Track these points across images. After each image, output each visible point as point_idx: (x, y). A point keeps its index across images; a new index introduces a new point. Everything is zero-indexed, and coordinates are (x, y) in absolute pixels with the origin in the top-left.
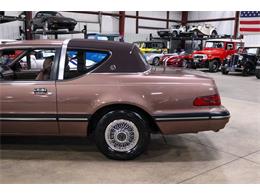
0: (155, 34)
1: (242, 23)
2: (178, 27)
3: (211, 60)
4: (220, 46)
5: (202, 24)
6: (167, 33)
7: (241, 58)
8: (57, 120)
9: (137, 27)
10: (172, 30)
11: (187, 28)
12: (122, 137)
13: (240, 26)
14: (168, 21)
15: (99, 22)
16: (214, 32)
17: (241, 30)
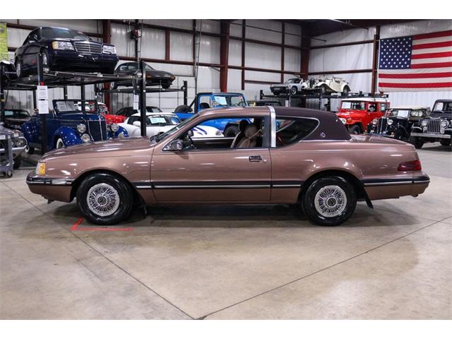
0: (267, 90)
1: (381, 76)
2: (297, 81)
3: (351, 126)
4: (359, 107)
5: (330, 77)
6: (284, 90)
7: (390, 123)
8: (271, 187)
9: (243, 81)
10: (291, 85)
11: (312, 82)
12: (332, 202)
13: (379, 80)
14: (282, 72)
15: (194, 75)
16: (347, 88)
17: (381, 85)
